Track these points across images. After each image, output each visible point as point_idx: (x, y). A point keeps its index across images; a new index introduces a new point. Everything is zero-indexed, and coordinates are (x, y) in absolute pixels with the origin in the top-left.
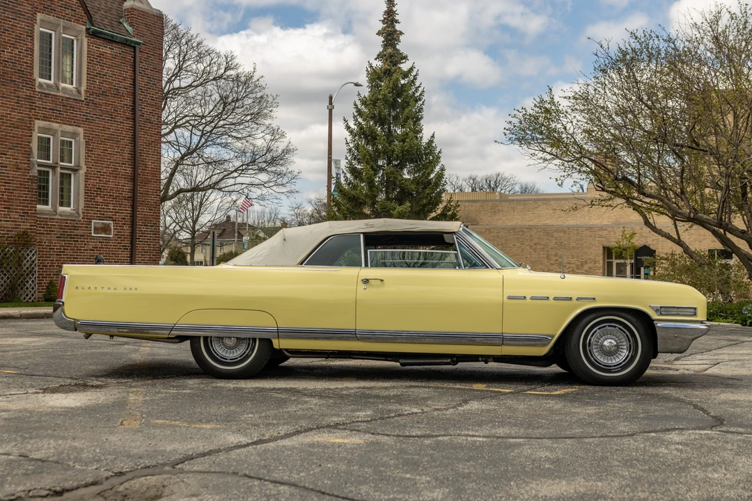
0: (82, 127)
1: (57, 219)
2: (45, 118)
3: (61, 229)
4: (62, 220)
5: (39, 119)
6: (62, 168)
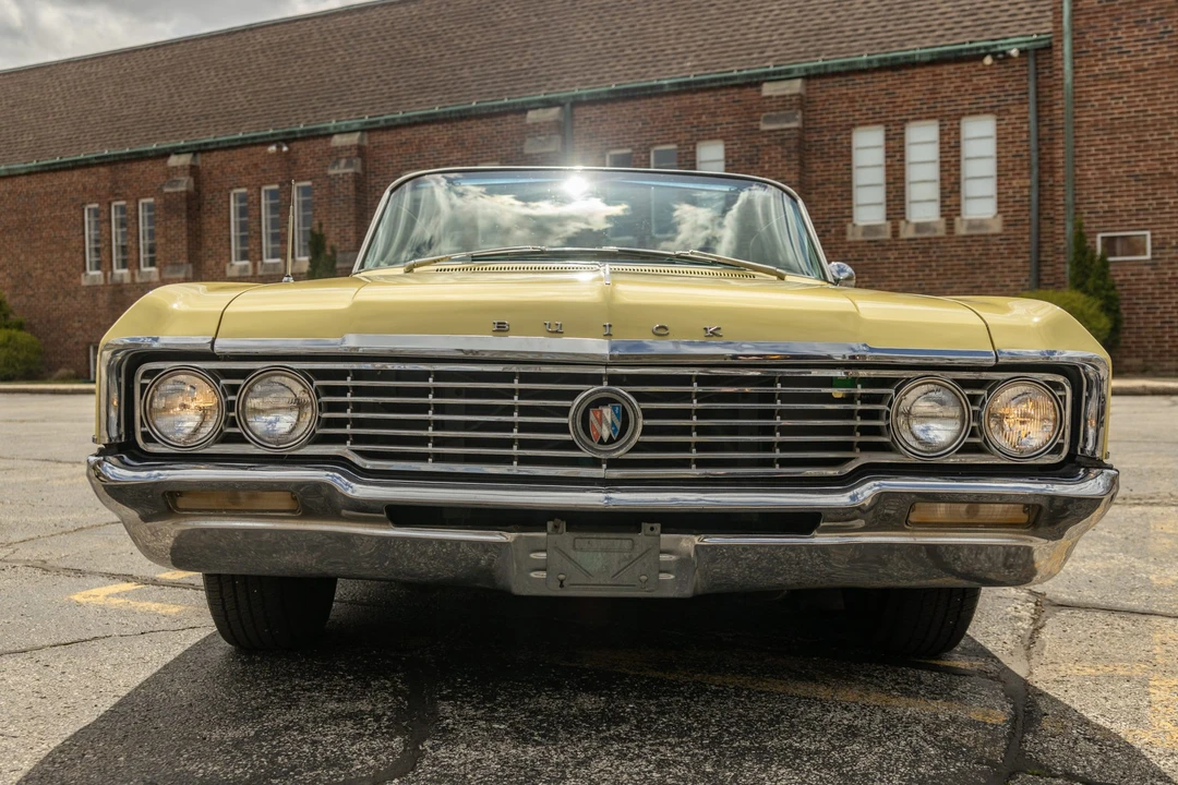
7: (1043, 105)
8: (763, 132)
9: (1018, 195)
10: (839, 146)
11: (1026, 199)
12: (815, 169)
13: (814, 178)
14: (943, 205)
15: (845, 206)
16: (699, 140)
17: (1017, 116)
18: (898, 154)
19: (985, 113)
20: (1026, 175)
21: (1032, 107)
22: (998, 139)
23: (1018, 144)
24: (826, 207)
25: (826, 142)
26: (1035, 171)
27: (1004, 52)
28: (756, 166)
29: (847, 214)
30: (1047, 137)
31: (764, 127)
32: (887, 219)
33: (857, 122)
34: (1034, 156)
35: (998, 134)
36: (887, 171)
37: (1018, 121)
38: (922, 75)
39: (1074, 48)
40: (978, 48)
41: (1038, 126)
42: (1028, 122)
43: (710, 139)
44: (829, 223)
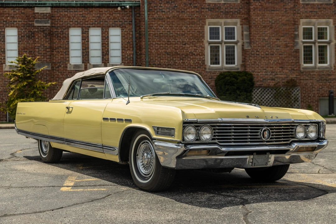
0: (332, 18)
1: (317, 71)
2: (307, 17)
3: (319, 76)
4: (319, 71)
5: (302, 18)
6: (319, 43)
7: (138, 26)
8: (36, 26)
9: (129, 57)
10: (64, 34)
11: (132, 58)
12: (55, 42)
13: (55, 46)
14: (103, 59)
15: (67, 57)
16: (6, 27)
17: (128, 29)
18: (87, 39)
19: (117, 27)
20: (131, 50)
21: (134, 26)
22: (122, 36)
23: (129, 39)
24: (59, 57)
25: (59, 32)
26: (135, 49)
27: (124, 6)
28: (31, 39)
29: (67, 60)
30: (138, 37)
31: (36, 25)
32: (83, 63)
33: (71, 26)
34: (134, 43)
35: (122, 35)
36: (82, 45)
37: (129, 31)
38: (95, 11)
39: (148, 8)
40: (115, 4)
41: (135, 33)
42: (132, 32)
43: (11, 27)
44: (61, 63)
